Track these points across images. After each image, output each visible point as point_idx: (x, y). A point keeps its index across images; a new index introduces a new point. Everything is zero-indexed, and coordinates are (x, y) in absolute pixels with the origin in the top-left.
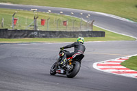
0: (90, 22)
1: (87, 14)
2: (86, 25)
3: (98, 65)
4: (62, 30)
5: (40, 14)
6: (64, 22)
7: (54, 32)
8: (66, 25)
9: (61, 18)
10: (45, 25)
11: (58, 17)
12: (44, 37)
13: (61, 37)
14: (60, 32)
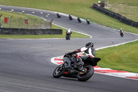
0: (49, 21)
1: (46, 14)
2: (46, 24)
3: (55, 60)
4: (24, 27)
5: (3, 12)
6: (26, 20)
7: (16, 30)
8: (27, 23)
9: (23, 17)
10: (8, 22)
11: (20, 16)
12: (7, 34)
13: (22, 34)
14: (22, 30)
